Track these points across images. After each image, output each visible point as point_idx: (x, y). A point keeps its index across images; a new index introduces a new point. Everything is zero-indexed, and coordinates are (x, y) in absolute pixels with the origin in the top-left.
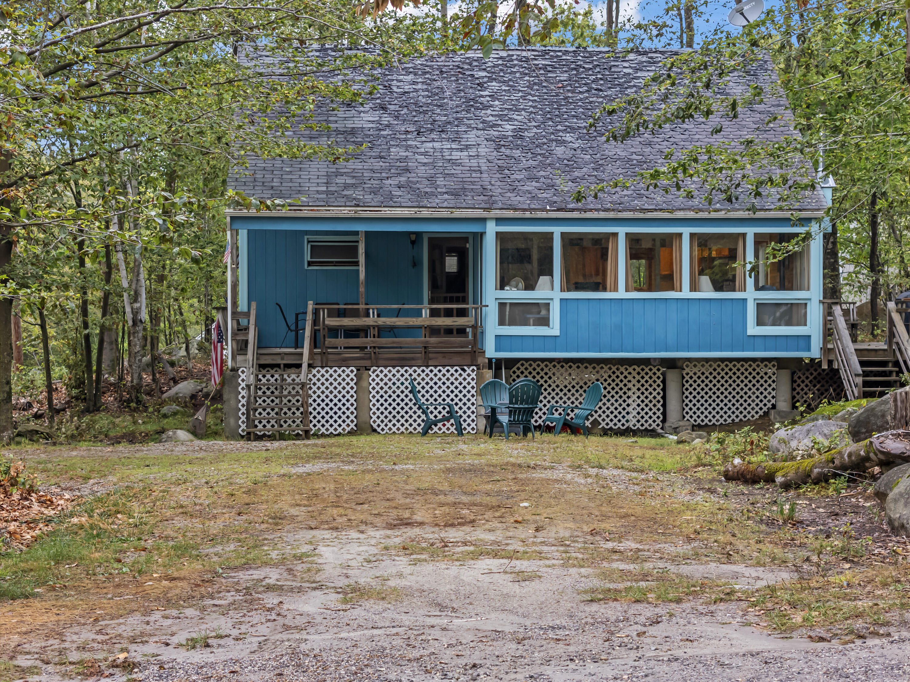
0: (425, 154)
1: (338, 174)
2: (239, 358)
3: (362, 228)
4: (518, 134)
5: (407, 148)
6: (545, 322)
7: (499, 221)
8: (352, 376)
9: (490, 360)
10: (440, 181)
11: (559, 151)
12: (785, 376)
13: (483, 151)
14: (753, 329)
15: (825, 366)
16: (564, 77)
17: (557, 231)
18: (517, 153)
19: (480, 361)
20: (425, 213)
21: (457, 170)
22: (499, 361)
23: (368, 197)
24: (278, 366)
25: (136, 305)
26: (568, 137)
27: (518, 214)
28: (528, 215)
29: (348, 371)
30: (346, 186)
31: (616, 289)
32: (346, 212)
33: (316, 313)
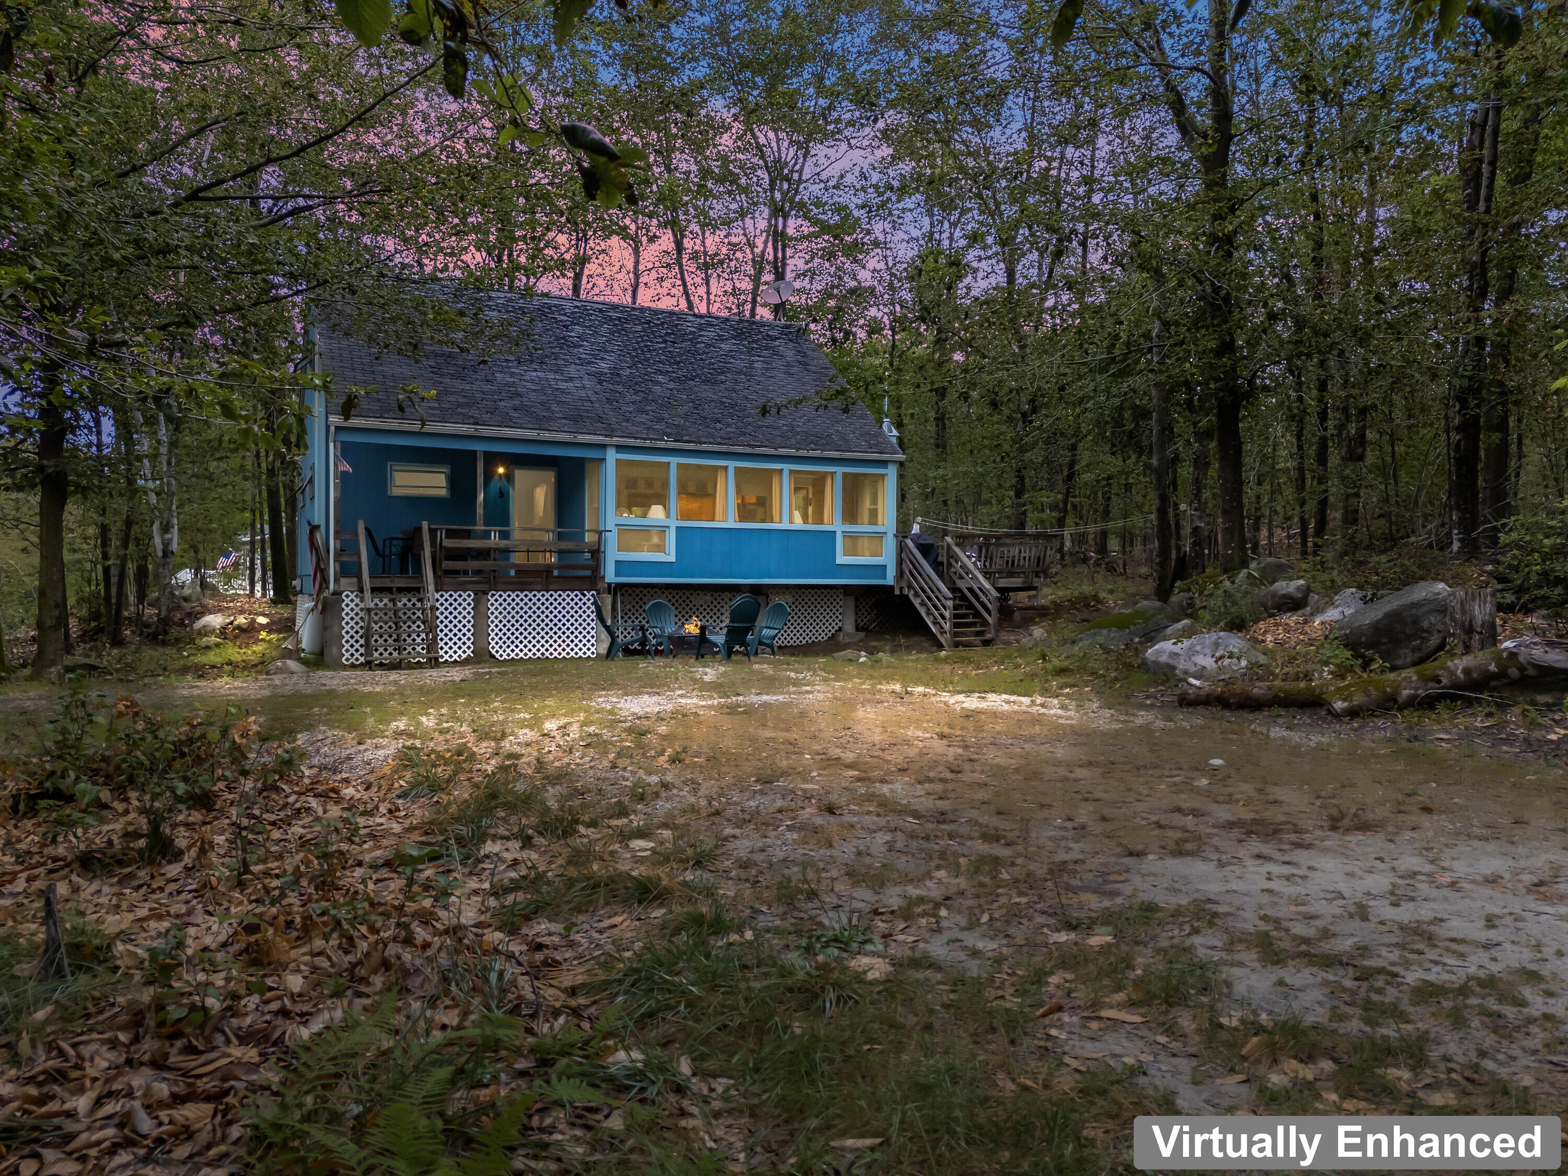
0: (532, 381)
1: (447, 393)
2: (343, 581)
3: (480, 447)
4: (615, 373)
5: (512, 375)
6: (660, 548)
7: (620, 448)
8: (469, 600)
9: (609, 585)
10: (555, 407)
11: (657, 389)
12: (850, 602)
13: (587, 383)
14: (841, 559)
15: (897, 592)
16: (639, 328)
17: (672, 461)
18: (620, 388)
19: (600, 585)
20: (547, 436)
21: (569, 399)
22: (620, 587)
23: (486, 417)
24: (389, 590)
25: (168, 536)
26: (660, 378)
27: (638, 443)
28: (647, 443)
29: (465, 596)
30: (460, 405)
31: (725, 519)
32: (464, 429)
33: (432, 532)
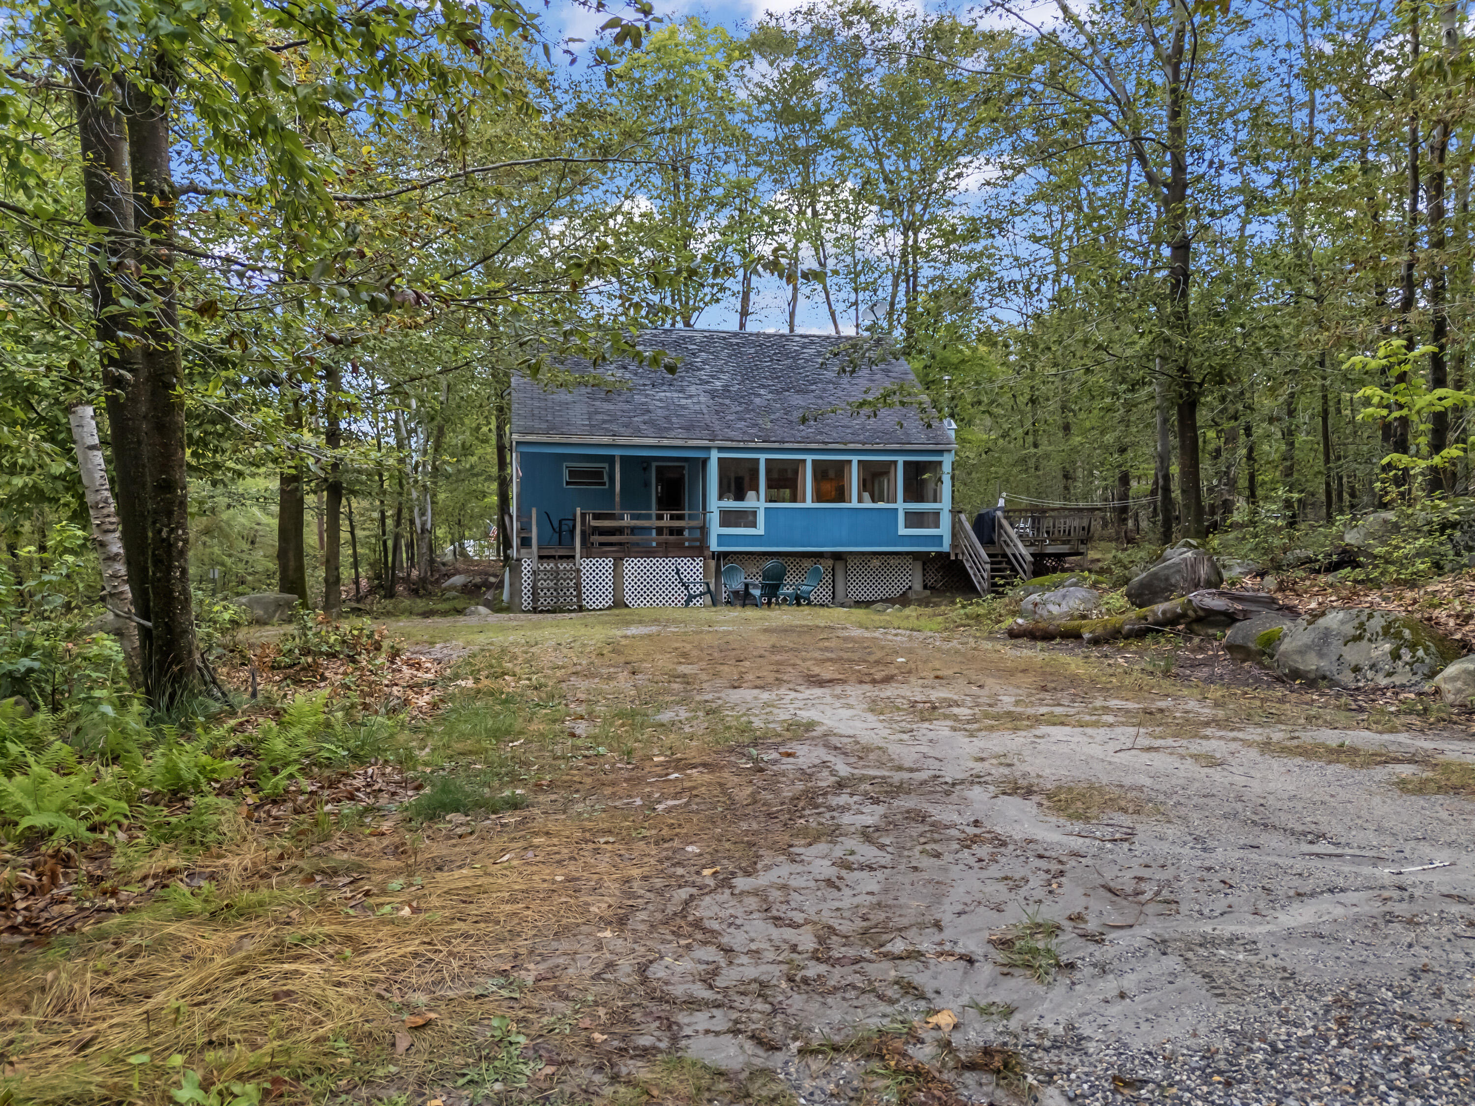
0: (660, 400)
1: (597, 413)
2: (523, 551)
3: (617, 452)
4: (726, 389)
5: (647, 396)
6: (754, 525)
7: (721, 449)
8: (610, 564)
9: (713, 553)
10: (674, 420)
11: (757, 401)
12: (919, 566)
13: (702, 399)
14: (902, 531)
15: (953, 558)
16: (752, 351)
17: (763, 457)
18: (727, 402)
19: (706, 553)
20: (665, 442)
21: (686, 412)
22: (720, 553)
23: (622, 430)
24: (553, 557)
25: (425, 518)
26: (762, 392)
27: (734, 444)
28: (742, 445)
29: (607, 561)
30: (605, 422)
31: (804, 501)
32: (606, 440)
33: (583, 515)
